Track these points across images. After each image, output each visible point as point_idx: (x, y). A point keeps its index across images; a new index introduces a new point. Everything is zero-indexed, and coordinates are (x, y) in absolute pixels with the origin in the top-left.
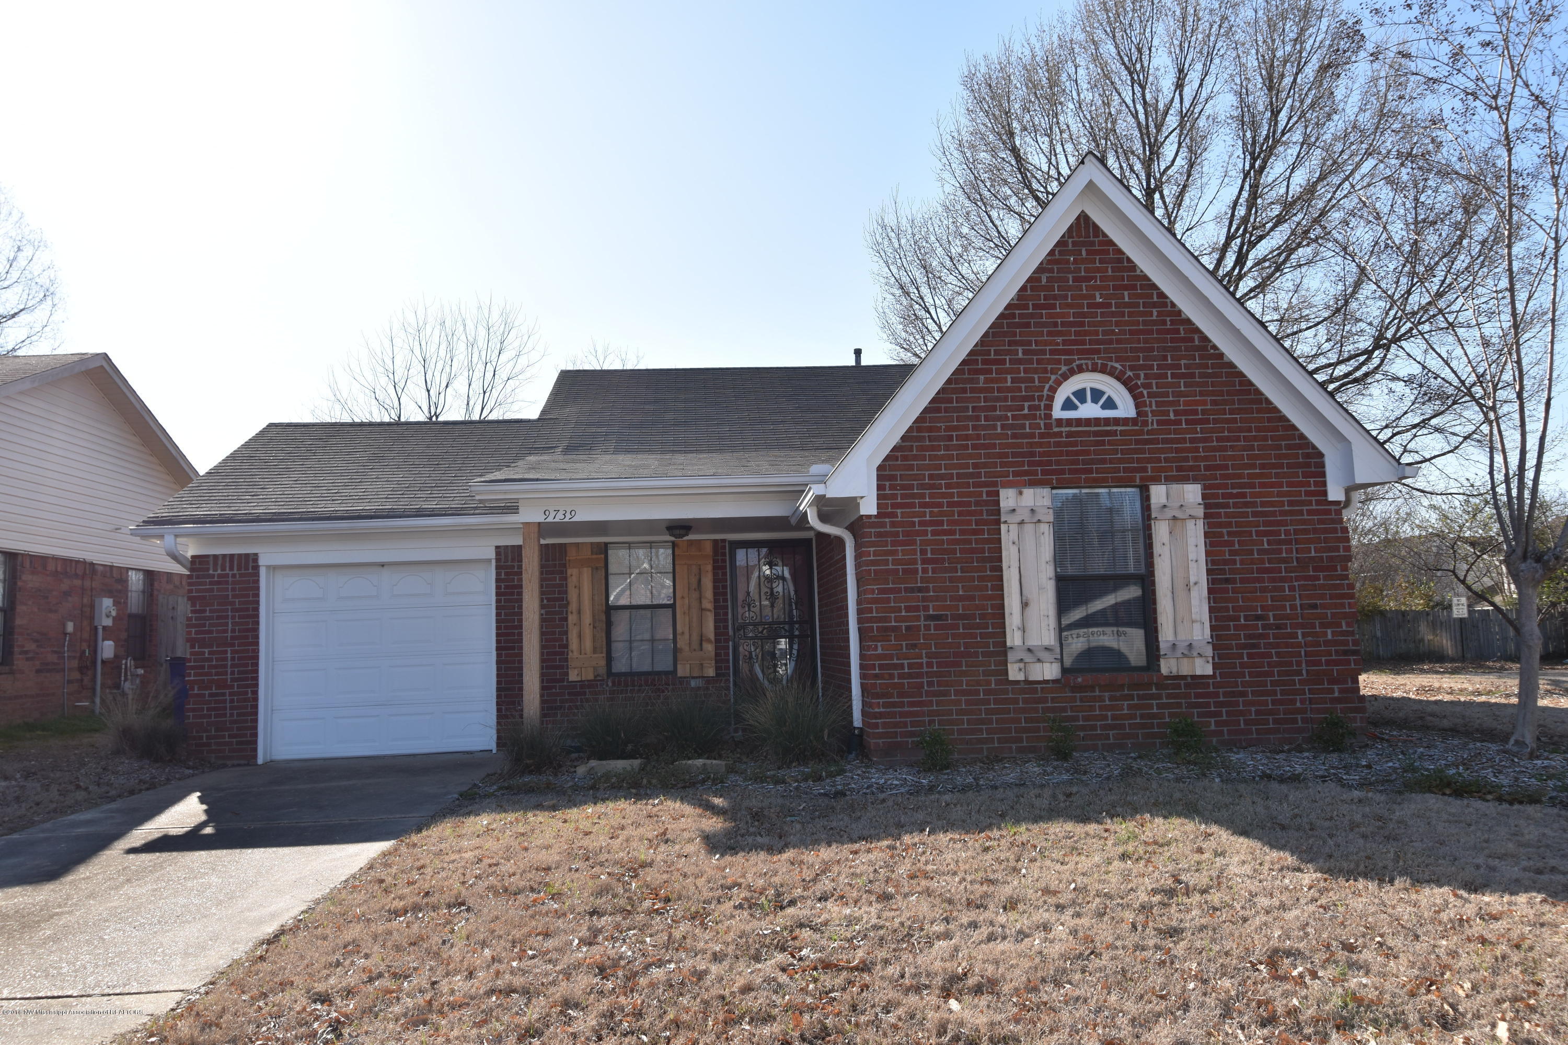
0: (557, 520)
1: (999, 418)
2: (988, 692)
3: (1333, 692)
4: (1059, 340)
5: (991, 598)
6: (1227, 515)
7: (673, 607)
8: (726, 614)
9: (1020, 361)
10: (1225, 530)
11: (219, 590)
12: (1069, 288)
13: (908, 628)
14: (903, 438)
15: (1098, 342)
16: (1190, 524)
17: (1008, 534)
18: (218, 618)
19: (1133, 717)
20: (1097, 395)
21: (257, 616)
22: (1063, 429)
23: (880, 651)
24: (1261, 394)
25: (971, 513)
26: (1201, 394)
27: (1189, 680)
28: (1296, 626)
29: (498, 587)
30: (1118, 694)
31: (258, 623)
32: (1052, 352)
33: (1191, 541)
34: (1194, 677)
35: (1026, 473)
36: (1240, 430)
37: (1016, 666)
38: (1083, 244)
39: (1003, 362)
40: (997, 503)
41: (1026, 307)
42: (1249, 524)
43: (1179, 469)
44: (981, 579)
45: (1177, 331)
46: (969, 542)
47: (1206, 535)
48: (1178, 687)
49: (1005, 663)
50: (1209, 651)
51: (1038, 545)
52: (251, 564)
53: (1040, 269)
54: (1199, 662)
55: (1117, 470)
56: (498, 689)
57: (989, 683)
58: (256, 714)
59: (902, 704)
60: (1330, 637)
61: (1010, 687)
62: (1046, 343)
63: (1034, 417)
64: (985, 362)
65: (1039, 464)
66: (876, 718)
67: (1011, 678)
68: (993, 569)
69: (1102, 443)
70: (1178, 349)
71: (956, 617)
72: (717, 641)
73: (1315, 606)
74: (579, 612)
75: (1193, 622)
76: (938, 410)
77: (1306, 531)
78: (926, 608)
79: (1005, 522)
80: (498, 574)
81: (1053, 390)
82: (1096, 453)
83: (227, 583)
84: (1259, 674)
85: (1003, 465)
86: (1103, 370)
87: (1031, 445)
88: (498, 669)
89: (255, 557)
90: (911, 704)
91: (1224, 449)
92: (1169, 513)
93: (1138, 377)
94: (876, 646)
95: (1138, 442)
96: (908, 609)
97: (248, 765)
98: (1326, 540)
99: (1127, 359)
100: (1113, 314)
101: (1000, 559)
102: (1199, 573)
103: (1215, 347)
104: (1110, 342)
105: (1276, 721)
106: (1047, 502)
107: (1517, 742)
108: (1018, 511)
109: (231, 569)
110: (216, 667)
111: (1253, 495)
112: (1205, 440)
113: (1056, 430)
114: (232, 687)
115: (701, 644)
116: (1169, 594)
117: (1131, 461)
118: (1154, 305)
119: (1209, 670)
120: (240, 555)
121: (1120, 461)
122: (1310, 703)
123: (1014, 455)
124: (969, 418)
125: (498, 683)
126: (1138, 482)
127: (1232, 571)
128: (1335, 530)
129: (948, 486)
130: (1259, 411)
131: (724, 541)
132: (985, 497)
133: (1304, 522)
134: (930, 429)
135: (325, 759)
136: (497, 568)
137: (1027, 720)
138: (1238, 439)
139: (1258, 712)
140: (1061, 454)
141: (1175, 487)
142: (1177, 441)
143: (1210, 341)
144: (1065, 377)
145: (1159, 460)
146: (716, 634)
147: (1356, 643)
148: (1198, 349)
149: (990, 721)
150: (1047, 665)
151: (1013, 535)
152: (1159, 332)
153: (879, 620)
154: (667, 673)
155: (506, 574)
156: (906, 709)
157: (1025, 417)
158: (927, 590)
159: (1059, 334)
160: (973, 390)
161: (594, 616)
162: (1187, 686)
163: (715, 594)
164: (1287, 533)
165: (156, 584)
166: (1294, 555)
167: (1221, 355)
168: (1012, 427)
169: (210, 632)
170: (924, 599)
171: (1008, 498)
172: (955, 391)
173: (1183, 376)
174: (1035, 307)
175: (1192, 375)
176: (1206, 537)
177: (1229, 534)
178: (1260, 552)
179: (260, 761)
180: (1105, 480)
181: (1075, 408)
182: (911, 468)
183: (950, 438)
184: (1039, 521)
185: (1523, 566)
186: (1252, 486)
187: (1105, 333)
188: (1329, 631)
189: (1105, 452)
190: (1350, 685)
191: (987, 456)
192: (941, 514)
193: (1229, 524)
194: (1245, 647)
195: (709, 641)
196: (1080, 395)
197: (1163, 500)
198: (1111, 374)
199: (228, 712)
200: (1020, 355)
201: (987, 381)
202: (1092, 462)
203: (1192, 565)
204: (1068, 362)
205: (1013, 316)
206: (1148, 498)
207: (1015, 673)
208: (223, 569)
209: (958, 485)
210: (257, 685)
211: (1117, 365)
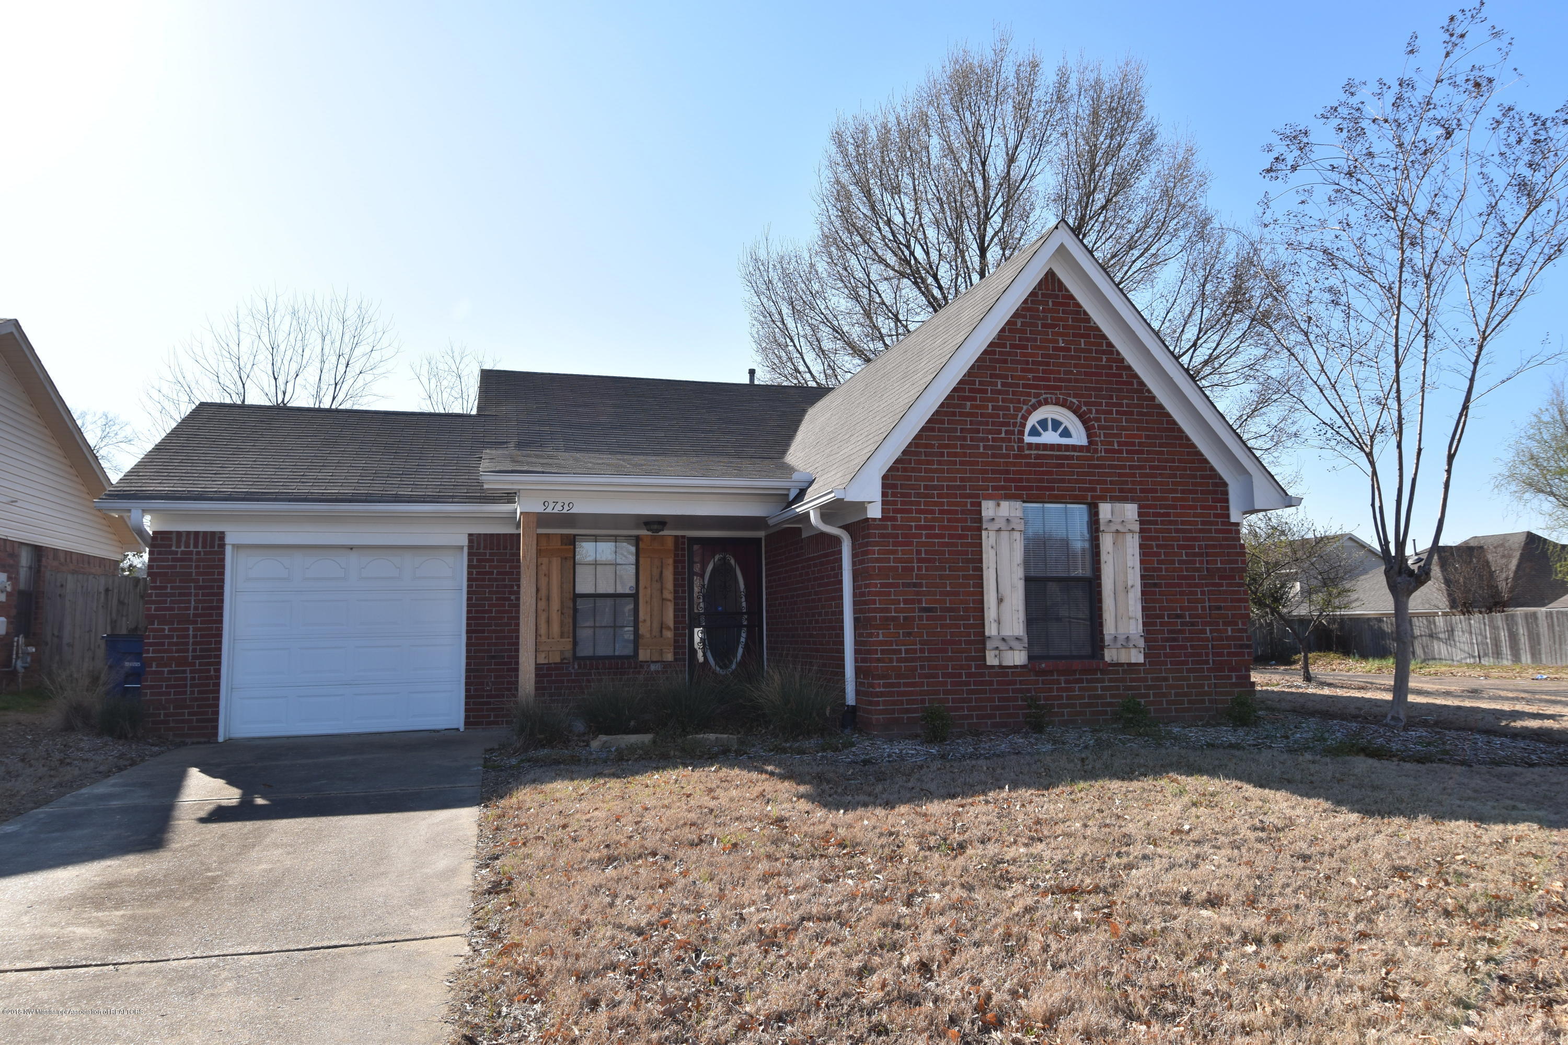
0: (555, 511)
1: (982, 439)
2: (969, 675)
3: (1231, 679)
4: (1030, 376)
5: (973, 594)
6: (1156, 531)
7: (635, 596)
8: (684, 604)
9: (999, 392)
10: (1154, 543)
11: (181, 567)
12: (1039, 333)
13: (905, 618)
14: (904, 452)
15: (1060, 380)
16: (1129, 536)
17: (988, 539)
18: (180, 595)
19: (1082, 697)
20: (1056, 424)
21: (222, 594)
22: (1032, 452)
23: (881, 638)
24: (1183, 432)
25: (957, 520)
26: (1138, 429)
27: (1126, 667)
28: (1205, 624)
29: (469, 573)
30: (1071, 678)
31: (222, 601)
32: (1025, 386)
33: (1130, 551)
34: (1130, 664)
35: (1003, 488)
36: (1167, 461)
37: (993, 653)
38: (1050, 296)
39: (986, 391)
40: (980, 512)
41: (1004, 346)
42: (1173, 539)
43: (1121, 491)
44: (964, 577)
45: (1121, 376)
46: (956, 545)
47: (1141, 546)
48: (1117, 672)
49: (984, 650)
50: (1141, 644)
51: (1011, 549)
52: (217, 542)
53: (1016, 315)
54: (1134, 652)
55: (1074, 489)
56: (467, 671)
57: (970, 667)
58: (218, 691)
59: (898, 685)
60: (1230, 633)
61: (987, 671)
62: (1020, 378)
63: (1009, 440)
64: (971, 390)
65: (1014, 480)
66: (878, 697)
67: (988, 663)
68: (975, 569)
69: (1062, 466)
70: (1121, 390)
71: (944, 610)
72: (676, 628)
73: (1219, 608)
74: (548, 599)
75: (1130, 618)
76: (933, 429)
77: (1214, 547)
78: (920, 601)
79: (986, 529)
80: (470, 560)
81: (1025, 418)
82: (1057, 473)
83: (191, 560)
84: (1178, 663)
85: (984, 480)
86: (1064, 404)
87: (1006, 464)
88: (468, 651)
89: (222, 536)
90: (906, 685)
91: (1155, 476)
92: (1114, 527)
93: (1090, 411)
94: (878, 634)
95: (1090, 466)
96: (905, 601)
97: (209, 742)
98: (1229, 554)
99: (1082, 396)
100: (1072, 357)
101: (981, 561)
102: (1134, 578)
103: (1149, 391)
104: (1069, 381)
105: (1190, 702)
106: (1019, 513)
107: (1393, 718)
108: (997, 520)
109: (196, 546)
110: (176, 644)
111: (1177, 515)
112: (1140, 467)
113: (1027, 452)
114: (194, 664)
115: (661, 632)
116: (1112, 595)
117: (1084, 482)
118: (1104, 352)
119: (1141, 659)
120: (205, 533)
121: (1077, 481)
122: (1215, 687)
123: (994, 472)
124: (958, 438)
125: (468, 664)
126: (1089, 500)
127: (1159, 577)
128: (1235, 547)
129: (939, 496)
130: (1181, 446)
131: (683, 537)
132: (969, 507)
133: (1212, 539)
134: (926, 446)
135: (288, 737)
136: (470, 554)
137: (1000, 699)
138: (1165, 468)
139: (1176, 695)
140: (1030, 473)
141: (1118, 506)
142: (1121, 467)
143: (1145, 385)
144: (1035, 408)
145: (1105, 482)
146: (675, 622)
147: (1249, 638)
148: (1136, 391)
149: (970, 700)
150: (1017, 653)
151: (992, 540)
152: (1107, 375)
153: (882, 610)
154: (627, 657)
155: (478, 560)
156: (902, 689)
157: (1002, 440)
158: (921, 585)
159: (1030, 371)
160: (961, 414)
161: (562, 602)
162: (1124, 671)
163: (675, 586)
164: (1200, 547)
165: (44, 559)
166: (1205, 565)
167: (1153, 398)
168: (992, 447)
169: (172, 609)
170: (917, 593)
171: (988, 508)
172: (946, 414)
173: (1125, 413)
174: (1012, 346)
175: (1132, 413)
176: (1140, 548)
177: (1158, 546)
178: (1180, 562)
179: (221, 739)
180: (1064, 497)
181: (1039, 434)
182: (909, 478)
183: (942, 455)
184: (1013, 529)
185: (1399, 579)
186: (1175, 507)
187: (1066, 373)
188: (1229, 629)
189: (1065, 473)
190: (1243, 673)
191: (972, 471)
192: (934, 519)
193: (1157, 538)
194: (1167, 640)
195: (669, 628)
196: (1043, 423)
197: (1109, 516)
198: (1069, 408)
199: (188, 689)
200: (999, 387)
201: (972, 407)
202: (1054, 481)
203: (1130, 571)
204: (1037, 395)
205: (994, 353)
206: (1097, 514)
207: (991, 659)
208: (187, 546)
209: (948, 496)
210: (219, 663)
211: (1074, 400)
